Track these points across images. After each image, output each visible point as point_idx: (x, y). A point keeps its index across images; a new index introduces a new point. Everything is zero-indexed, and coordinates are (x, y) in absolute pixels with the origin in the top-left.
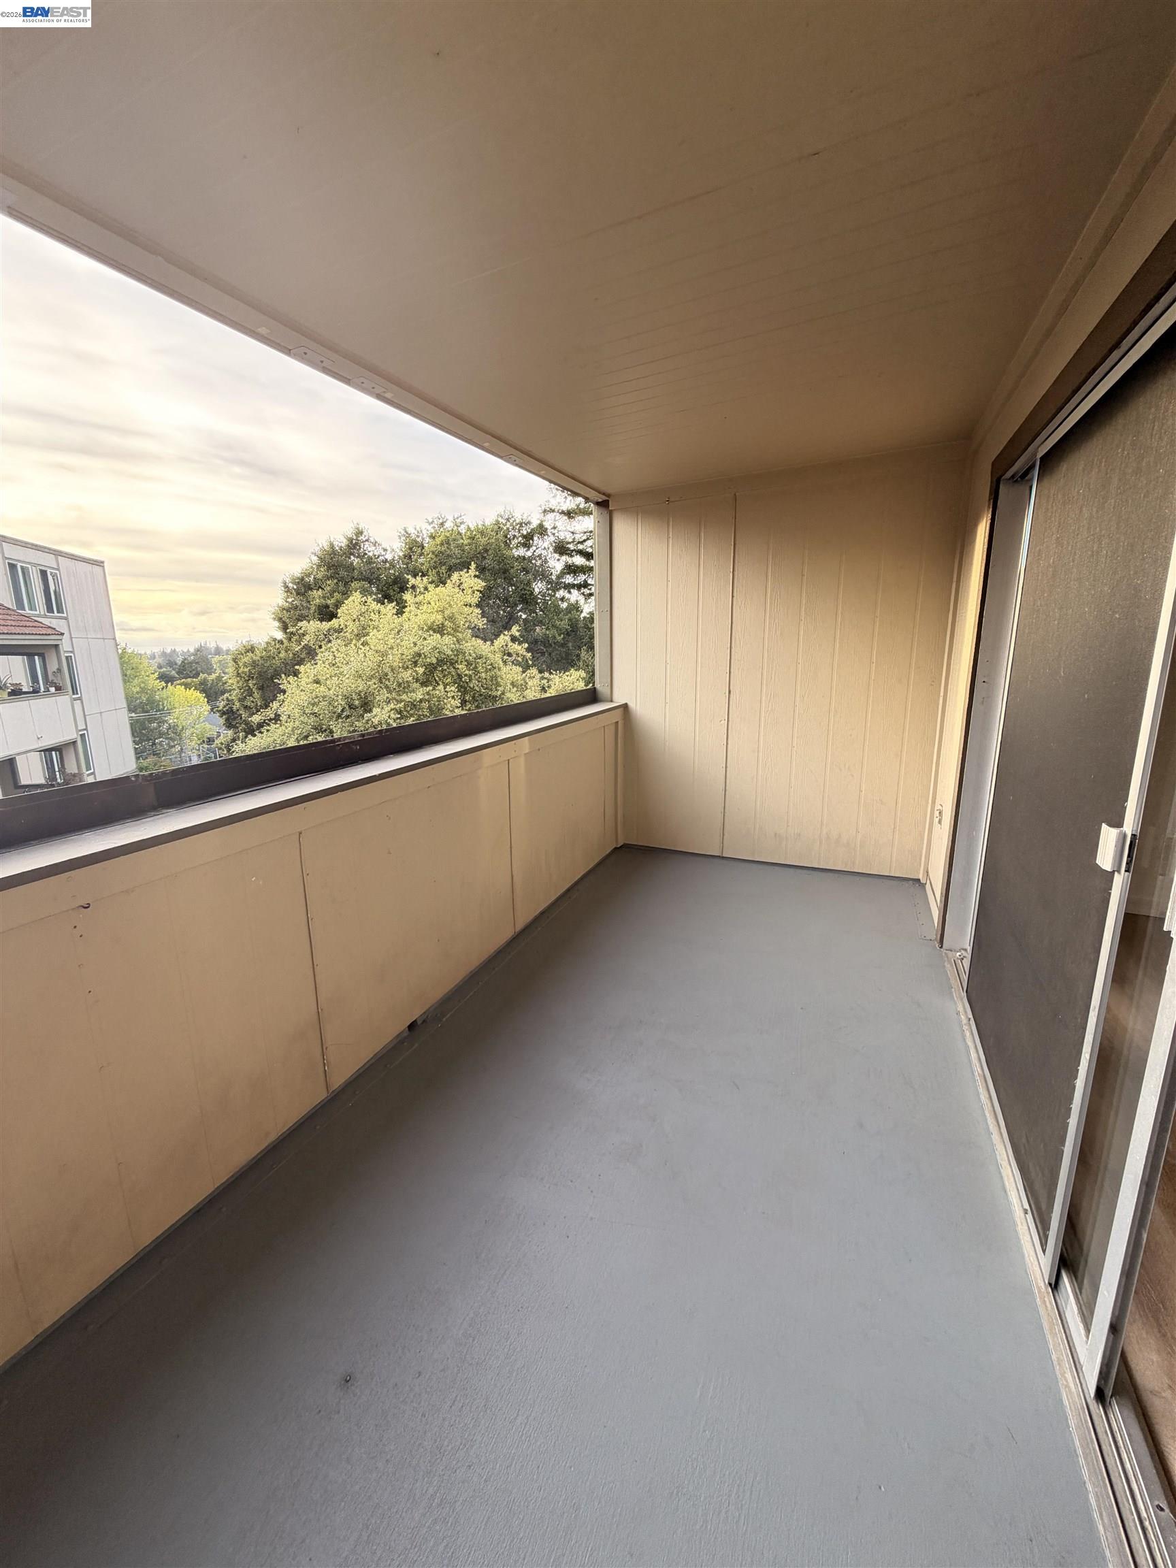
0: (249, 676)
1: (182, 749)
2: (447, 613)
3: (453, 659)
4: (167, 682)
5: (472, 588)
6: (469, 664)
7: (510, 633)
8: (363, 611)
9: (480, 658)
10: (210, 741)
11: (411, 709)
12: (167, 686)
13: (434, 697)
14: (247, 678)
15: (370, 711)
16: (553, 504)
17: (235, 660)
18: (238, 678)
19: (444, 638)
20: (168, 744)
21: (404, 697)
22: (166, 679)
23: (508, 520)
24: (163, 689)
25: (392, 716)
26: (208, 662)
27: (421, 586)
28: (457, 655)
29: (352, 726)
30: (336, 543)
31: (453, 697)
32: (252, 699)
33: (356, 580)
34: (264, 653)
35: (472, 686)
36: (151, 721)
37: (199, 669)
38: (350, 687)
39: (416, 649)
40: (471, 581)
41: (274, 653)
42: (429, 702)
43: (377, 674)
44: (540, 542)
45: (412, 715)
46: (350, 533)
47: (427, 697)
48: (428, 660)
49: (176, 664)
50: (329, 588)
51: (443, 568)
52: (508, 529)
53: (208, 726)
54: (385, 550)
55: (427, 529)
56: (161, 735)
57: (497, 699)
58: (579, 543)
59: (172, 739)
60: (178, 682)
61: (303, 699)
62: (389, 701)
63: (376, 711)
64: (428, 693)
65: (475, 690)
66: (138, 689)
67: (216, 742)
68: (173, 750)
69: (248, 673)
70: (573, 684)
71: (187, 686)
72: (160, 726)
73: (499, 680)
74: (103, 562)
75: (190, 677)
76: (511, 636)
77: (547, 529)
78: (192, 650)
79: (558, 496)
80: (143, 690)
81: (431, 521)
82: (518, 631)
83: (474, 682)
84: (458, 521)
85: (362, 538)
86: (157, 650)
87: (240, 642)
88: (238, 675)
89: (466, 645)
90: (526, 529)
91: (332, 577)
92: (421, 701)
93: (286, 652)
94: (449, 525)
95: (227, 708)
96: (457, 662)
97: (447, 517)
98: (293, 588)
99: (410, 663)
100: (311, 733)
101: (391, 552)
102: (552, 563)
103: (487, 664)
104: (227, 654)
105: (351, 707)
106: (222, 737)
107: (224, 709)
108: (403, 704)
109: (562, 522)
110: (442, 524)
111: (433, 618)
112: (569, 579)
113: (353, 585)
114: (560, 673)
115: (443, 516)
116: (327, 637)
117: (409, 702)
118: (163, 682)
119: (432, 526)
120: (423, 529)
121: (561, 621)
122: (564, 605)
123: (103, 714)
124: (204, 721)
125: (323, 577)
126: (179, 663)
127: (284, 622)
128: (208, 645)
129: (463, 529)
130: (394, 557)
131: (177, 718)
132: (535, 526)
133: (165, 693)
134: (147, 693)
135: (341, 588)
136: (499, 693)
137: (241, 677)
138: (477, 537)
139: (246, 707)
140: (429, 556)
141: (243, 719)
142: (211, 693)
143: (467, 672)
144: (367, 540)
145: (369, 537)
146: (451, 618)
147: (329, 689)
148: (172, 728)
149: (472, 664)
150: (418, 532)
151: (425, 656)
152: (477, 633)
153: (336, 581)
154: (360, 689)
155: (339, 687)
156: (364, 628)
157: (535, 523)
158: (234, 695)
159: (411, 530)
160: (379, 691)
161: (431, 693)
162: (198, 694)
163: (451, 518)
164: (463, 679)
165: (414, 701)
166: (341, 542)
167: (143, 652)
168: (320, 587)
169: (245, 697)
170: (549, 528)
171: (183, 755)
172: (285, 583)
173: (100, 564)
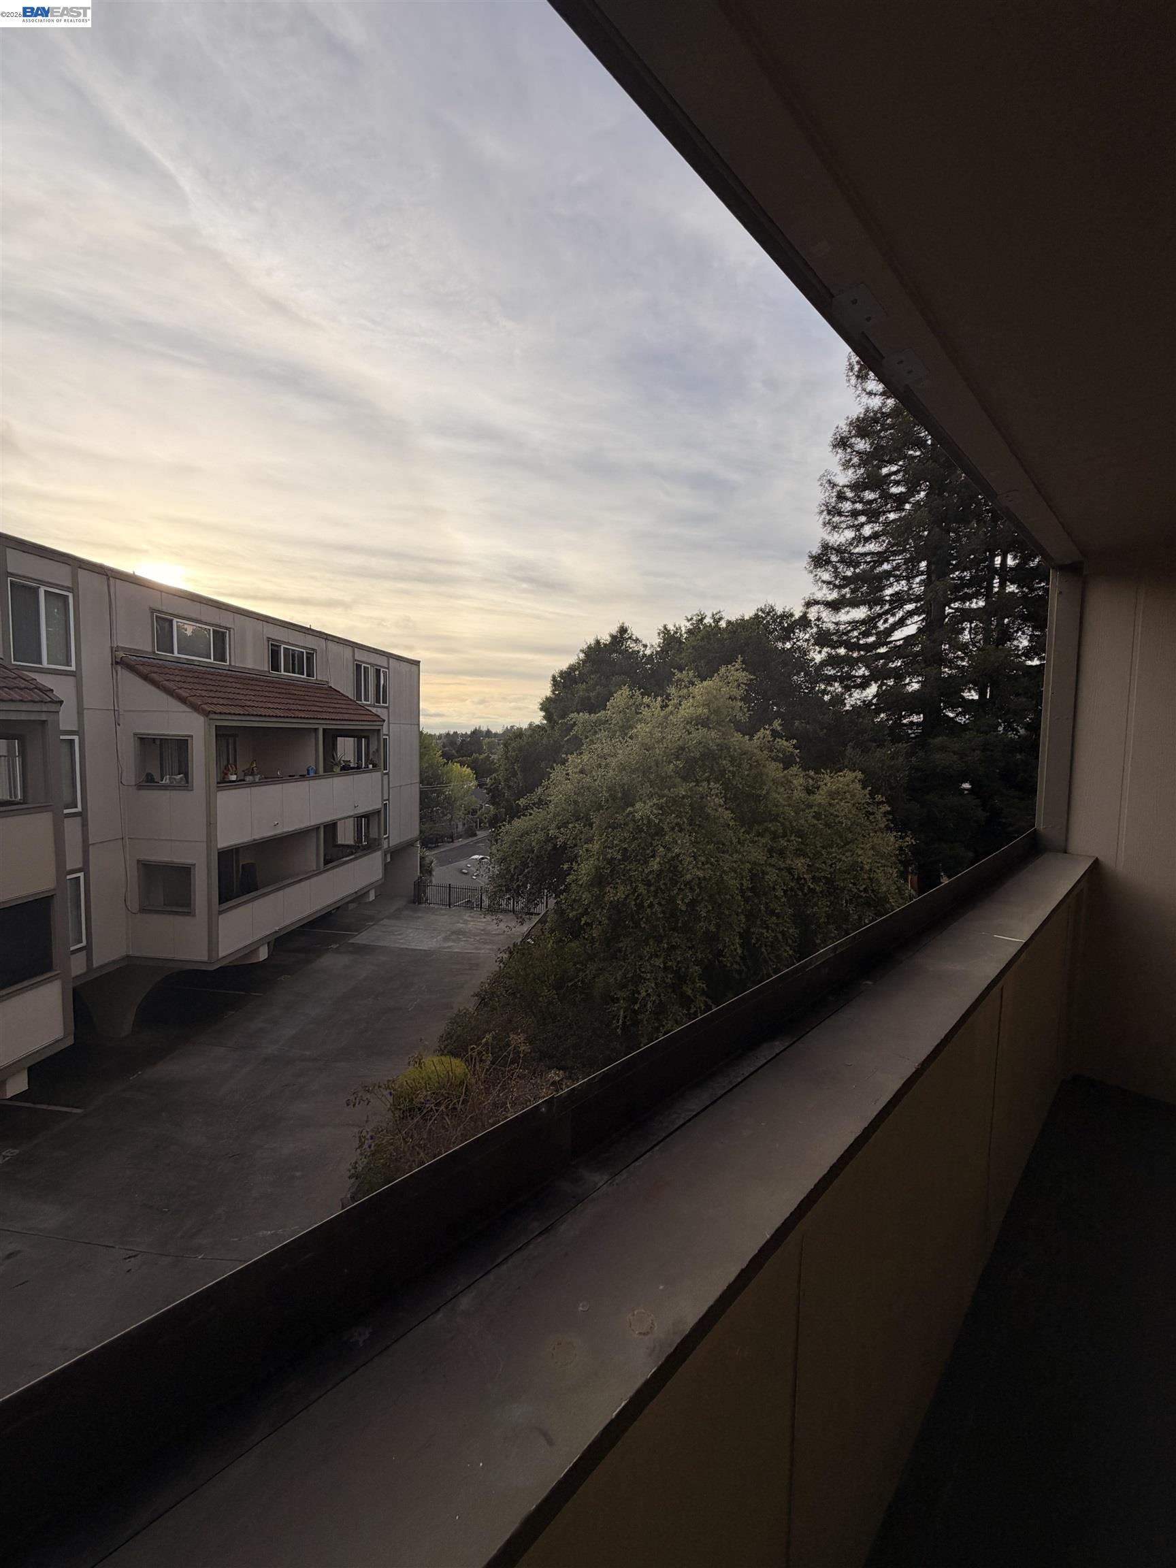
0: (515, 759)
1: (452, 817)
2: (713, 706)
3: (716, 754)
4: (448, 760)
5: (737, 681)
6: (733, 759)
7: (771, 728)
8: (630, 703)
9: (744, 754)
10: (474, 812)
11: (672, 805)
12: (448, 762)
13: (697, 794)
14: (513, 761)
15: (633, 805)
16: (819, 596)
17: (505, 745)
18: (506, 761)
19: (710, 732)
20: (443, 813)
21: (666, 792)
22: (448, 757)
23: (768, 614)
24: (444, 765)
25: (655, 811)
26: (480, 744)
27: (686, 679)
28: (722, 750)
29: (611, 817)
30: (602, 641)
31: (717, 795)
32: (515, 780)
33: (617, 674)
34: (530, 739)
35: (735, 783)
36: (432, 792)
37: (473, 749)
38: (615, 779)
39: (680, 743)
40: (736, 673)
41: (538, 740)
42: (691, 798)
43: (641, 767)
44: (801, 635)
45: (672, 812)
46: (614, 630)
47: (689, 794)
48: (692, 754)
49: (456, 744)
50: (592, 682)
51: (702, 661)
52: (768, 622)
53: (474, 799)
54: (645, 646)
55: (685, 626)
56: (438, 804)
57: (761, 798)
58: (843, 633)
59: (446, 808)
60: (456, 760)
61: (568, 787)
62: (652, 796)
63: (639, 805)
64: (691, 790)
65: (738, 787)
66: (427, 765)
67: (479, 813)
68: (445, 818)
69: (515, 757)
70: (848, 785)
71: (462, 764)
72: (439, 797)
73: (764, 777)
74: (419, 662)
75: (465, 756)
76: (773, 730)
77: (810, 620)
78: (469, 733)
79: (824, 588)
80: (431, 766)
81: (689, 618)
82: (780, 725)
83: (737, 779)
84: (717, 617)
85: (626, 636)
86: (443, 732)
87: (505, 727)
88: (507, 758)
89: (732, 740)
90: (787, 622)
91: (596, 671)
92: (683, 797)
93: (548, 738)
94: (708, 621)
95: (494, 786)
96: (721, 757)
97: (707, 613)
98: (561, 682)
99: (673, 757)
100: (570, 821)
101: (650, 648)
102: (813, 654)
103: (753, 760)
104: (495, 737)
105: (614, 798)
106: (483, 809)
107: (492, 787)
108: (665, 799)
109: (826, 614)
110: (701, 620)
111: (700, 710)
112: (830, 671)
113: (614, 679)
114: (831, 773)
115: (702, 613)
116: (595, 727)
117: (671, 797)
118: (445, 760)
119: (691, 622)
120: (682, 625)
121: (824, 715)
122: (826, 698)
123: (402, 787)
124: (472, 794)
125: (588, 672)
126: (459, 743)
127: (550, 712)
128: (482, 729)
129: (723, 624)
130: (653, 653)
131: (452, 791)
132: (797, 618)
133: (446, 769)
134: (433, 768)
135: (603, 681)
136: (764, 792)
137: (508, 760)
138: (739, 631)
139: (509, 787)
140: (689, 651)
141: (506, 797)
142: (480, 771)
143: (731, 769)
144: (630, 638)
145: (632, 635)
146: (717, 712)
147: (595, 780)
148: (448, 798)
149: (736, 760)
150: (677, 629)
151: (689, 750)
152: (740, 727)
153: (599, 675)
154: (624, 781)
155: (604, 779)
156: (628, 720)
157: (797, 615)
158: (501, 775)
159: (671, 628)
160: (642, 785)
161: (695, 789)
162: (469, 770)
163: (709, 615)
164: (727, 776)
165: (676, 796)
166: (605, 638)
167: (433, 734)
168: (584, 681)
169: (510, 777)
170: (813, 619)
171: (452, 823)
172: (554, 677)
173: (417, 663)
